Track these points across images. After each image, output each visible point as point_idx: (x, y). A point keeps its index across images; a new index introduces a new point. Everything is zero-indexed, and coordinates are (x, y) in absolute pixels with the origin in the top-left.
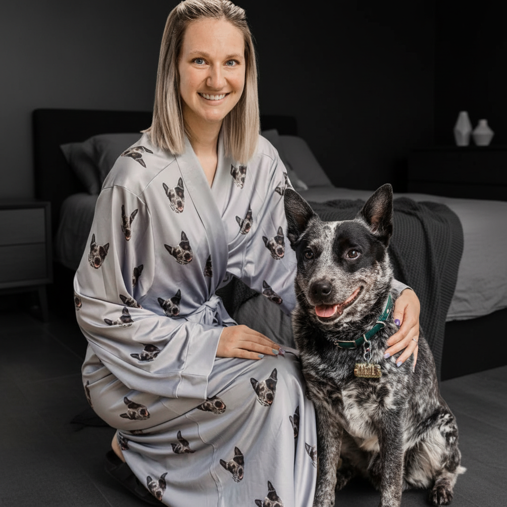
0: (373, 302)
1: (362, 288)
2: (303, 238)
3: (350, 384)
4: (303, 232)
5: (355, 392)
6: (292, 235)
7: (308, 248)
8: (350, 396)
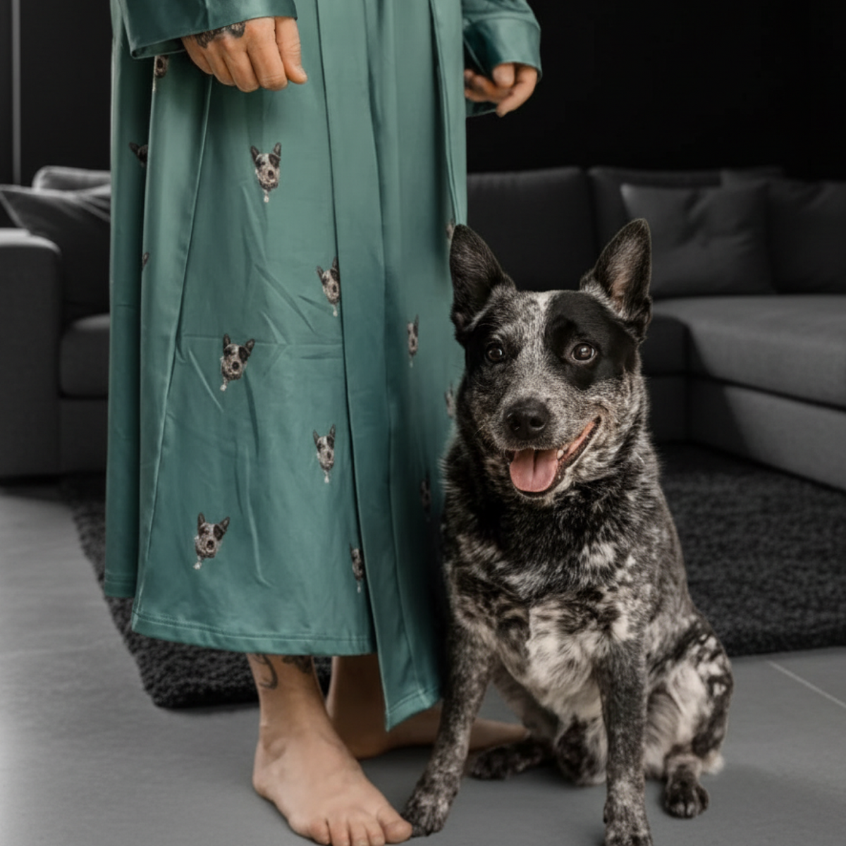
0: (614, 450)
1: (598, 421)
2: (480, 322)
3: (549, 600)
4: (481, 310)
5: (557, 614)
6: (459, 316)
7: (494, 340)
8: (545, 618)
